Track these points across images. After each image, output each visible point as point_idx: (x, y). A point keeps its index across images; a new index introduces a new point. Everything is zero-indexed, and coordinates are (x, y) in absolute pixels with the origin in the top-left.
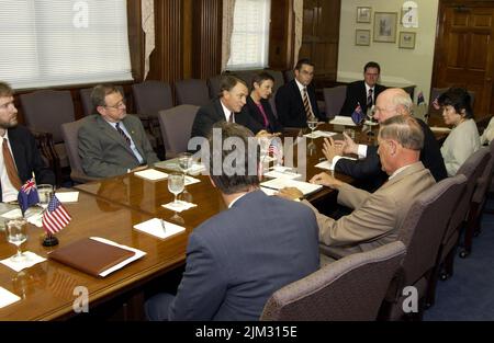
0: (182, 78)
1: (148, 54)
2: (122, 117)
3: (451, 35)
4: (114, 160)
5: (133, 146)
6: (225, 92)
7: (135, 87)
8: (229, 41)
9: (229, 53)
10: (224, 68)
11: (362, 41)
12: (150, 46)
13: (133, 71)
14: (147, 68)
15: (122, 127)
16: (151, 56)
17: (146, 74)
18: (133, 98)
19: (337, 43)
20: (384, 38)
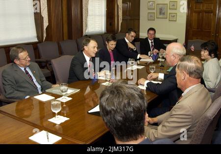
0: (63, 40)
1: (45, 28)
2: (28, 64)
3: (194, 14)
4: (22, 90)
5: (35, 80)
6: (85, 47)
7: (39, 45)
8: (86, 20)
9: (86, 26)
10: (84, 34)
11: (151, 18)
12: (46, 24)
13: (38, 37)
14: (45, 35)
15: (28, 69)
16: (46, 29)
17: (44, 38)
18: (38, 50)
19: (139, 20)
20: (161, 16)
